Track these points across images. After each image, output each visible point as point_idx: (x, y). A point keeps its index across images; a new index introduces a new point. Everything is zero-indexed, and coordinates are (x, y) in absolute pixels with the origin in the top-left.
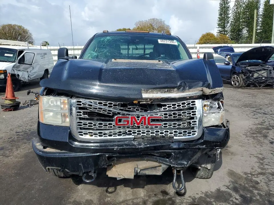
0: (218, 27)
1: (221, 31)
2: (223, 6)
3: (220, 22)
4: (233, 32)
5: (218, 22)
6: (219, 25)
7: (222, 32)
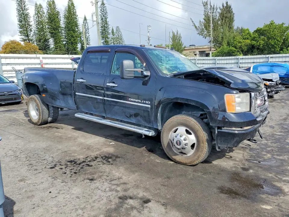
0: (20, 34)
1: (24, 40)
2: (21, 12)
3: (21, 29)
4: (40, 41)
5: (19, 29)
6: (20, 32)
7: (26, 40)
